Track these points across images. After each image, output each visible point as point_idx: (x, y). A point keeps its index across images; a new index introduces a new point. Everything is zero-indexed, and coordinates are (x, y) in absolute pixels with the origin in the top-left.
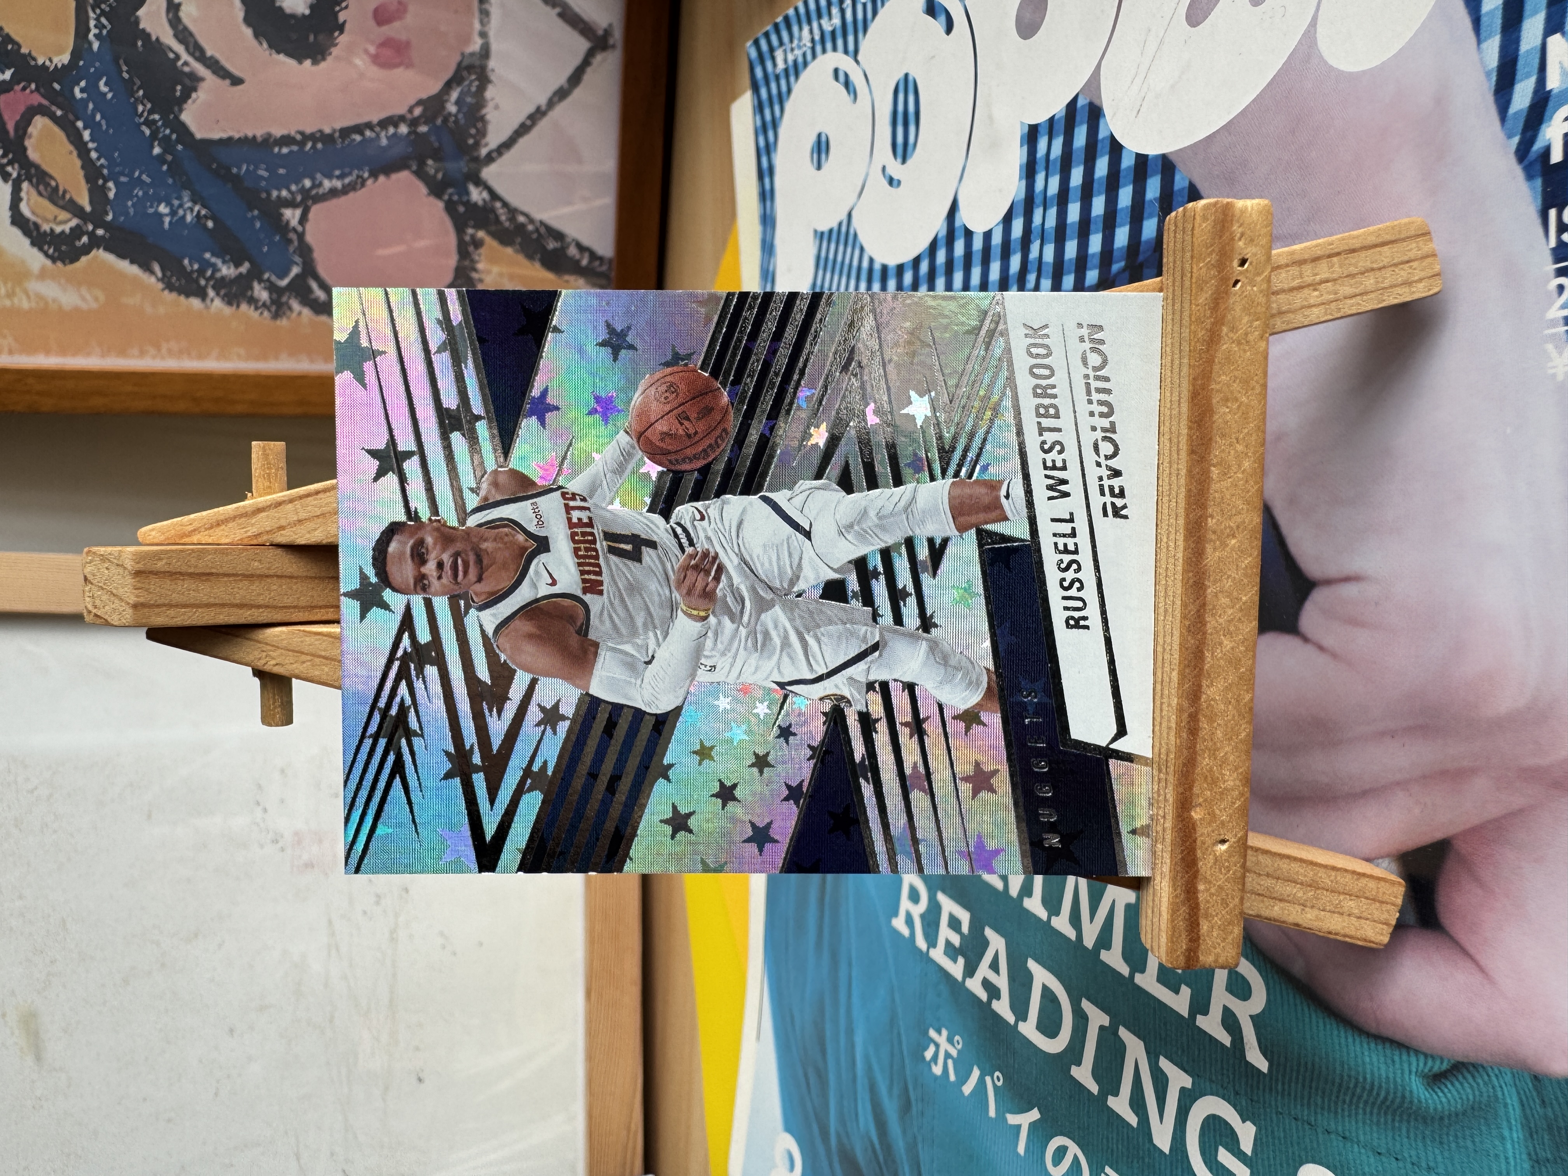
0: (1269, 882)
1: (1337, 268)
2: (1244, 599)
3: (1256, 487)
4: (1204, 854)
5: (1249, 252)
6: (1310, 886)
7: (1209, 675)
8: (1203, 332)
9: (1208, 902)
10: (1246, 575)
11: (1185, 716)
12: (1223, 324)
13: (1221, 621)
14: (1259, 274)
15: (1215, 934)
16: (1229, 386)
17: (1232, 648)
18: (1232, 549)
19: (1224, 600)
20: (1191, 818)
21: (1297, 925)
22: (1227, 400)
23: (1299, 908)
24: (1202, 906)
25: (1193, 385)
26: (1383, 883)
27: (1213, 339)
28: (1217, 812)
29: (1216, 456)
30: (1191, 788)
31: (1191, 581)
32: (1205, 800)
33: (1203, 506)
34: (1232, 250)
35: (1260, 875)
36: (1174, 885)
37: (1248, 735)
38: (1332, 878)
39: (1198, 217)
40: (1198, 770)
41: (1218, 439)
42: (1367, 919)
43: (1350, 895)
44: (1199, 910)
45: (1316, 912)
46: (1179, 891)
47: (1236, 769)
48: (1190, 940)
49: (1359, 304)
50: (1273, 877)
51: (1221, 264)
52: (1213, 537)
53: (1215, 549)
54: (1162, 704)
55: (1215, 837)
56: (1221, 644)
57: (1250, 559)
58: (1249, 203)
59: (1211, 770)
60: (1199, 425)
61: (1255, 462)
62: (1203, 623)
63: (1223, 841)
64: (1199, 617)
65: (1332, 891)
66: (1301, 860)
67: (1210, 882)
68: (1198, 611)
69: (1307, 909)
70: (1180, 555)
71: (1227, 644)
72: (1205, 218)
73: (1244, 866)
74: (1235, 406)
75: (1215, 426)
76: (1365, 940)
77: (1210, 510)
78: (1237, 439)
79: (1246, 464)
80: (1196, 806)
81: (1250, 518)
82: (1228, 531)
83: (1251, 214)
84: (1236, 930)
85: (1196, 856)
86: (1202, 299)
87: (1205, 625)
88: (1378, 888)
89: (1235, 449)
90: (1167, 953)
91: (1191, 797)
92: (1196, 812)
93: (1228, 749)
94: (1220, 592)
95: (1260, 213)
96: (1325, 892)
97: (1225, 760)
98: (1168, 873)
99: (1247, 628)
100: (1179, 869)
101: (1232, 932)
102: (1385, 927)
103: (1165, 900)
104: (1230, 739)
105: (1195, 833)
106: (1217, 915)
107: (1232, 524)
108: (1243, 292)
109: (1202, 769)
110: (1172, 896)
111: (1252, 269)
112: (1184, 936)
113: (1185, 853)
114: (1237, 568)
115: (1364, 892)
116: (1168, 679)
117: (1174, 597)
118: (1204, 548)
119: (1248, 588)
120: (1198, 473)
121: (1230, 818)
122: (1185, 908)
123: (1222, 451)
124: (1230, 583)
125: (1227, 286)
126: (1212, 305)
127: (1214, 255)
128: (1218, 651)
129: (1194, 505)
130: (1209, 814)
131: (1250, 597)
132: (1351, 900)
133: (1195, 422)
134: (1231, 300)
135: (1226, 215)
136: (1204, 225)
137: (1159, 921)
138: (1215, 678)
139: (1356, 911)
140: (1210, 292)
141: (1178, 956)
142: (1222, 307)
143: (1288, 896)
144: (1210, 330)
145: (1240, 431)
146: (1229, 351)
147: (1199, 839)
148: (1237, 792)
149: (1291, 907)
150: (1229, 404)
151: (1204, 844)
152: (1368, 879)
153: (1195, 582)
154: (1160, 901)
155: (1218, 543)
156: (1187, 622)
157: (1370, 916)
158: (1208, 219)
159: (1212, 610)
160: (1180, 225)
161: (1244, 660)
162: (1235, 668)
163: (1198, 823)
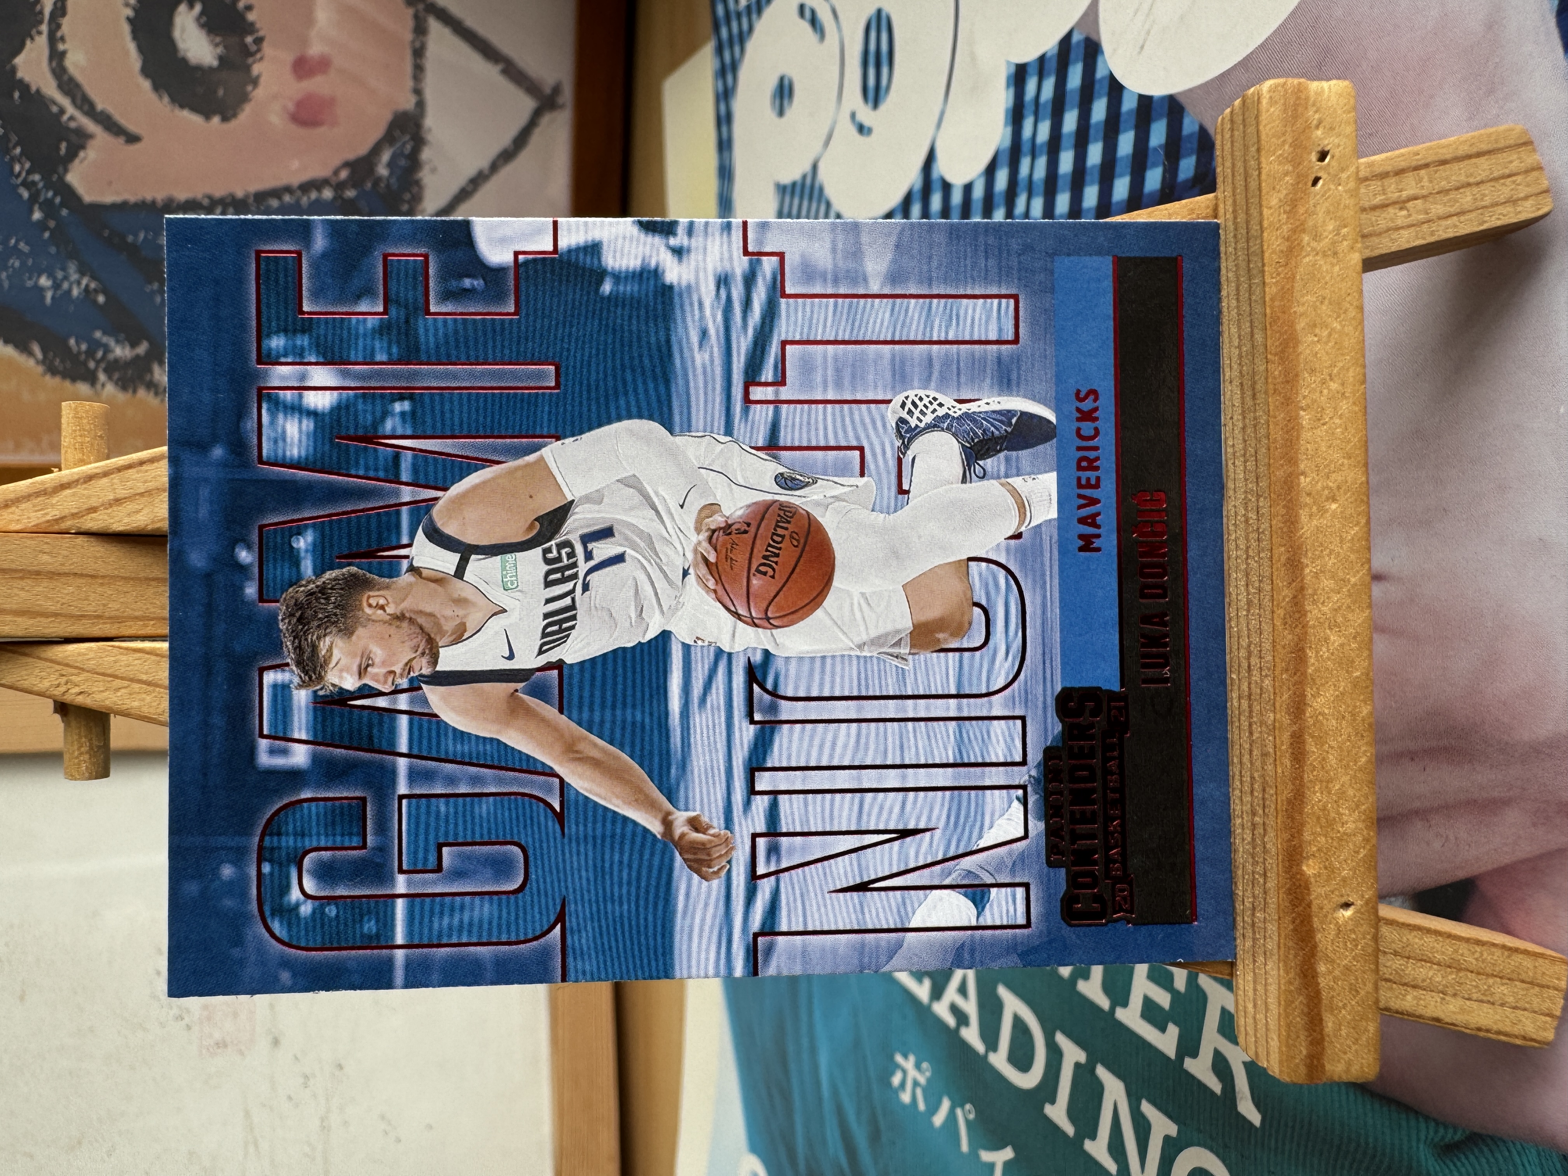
0: (1398, 963)
1: (1424, 182)
2: (1353, 580)
3: (1358, 436)
4: (1322, 923)
5: (1329, 143)
6: (1450, 967)
7: (1314, 680)
8: (1279, 241)
9: (1332, 988)
10: (1352, 550)
11: (1286, 736)
12: (1304, 231)
13: (1325, 609)
14: (1343, 170)
15: (1343, 1032)
16: (1315, 308)
17: (1342, 645)
18: (1334, 515)
19: (1327, 583)
20: (1302, 873)
21: (1438, 1020)
22: (1315, 325)
23: (1438, 997)
24: (1324, 994)
25: (1272, 308)
26: (1540, 960)
27: (1292, 250)
28: (1337, 865)
29: (1304, 397)
30: (1300, 832)
31: (1283, 559)
32: (1320, 849)
33: (1293, 461)
34: (1310, 138)
35: (1385, 952)
36: (1286, 966)
37: (1369, 761)
38: (1477, 955)
39: (1264, 102)
40: (1308, 809)
41: (1306, 375)
42: (1525, 1009)
43: (1501, 978)
44: (1321, 1000)
45: (1459, 1002)
46: (1292, 975)
47: (1357, 806)
48: (1311, 1043)
49: (1454, 227)
50: (1402, 957)
51: (1296, 160)
52: (1308, 500)
53: (1311, 516)
54: (1250, 725)
55: (1336, 899)
56: (1327, 639)
57: (1356, 529)
58: (1325, 85)
59: (1324, 809)
60: (1281, 358)
61: (1354, 403)
62: (1303, 613)
63: (1347, 905)
64: (1296, 604)
65: (1478, 973)
66: (1437, 933)
67: (1333, 961)
68: (1295, 597)
69: (1447, 998)
70: (1265, 526)
71: (1335, 639)
72: (1272, 102)
73: (1376, 938)
74: (1325, 333)
75: (1302, 358)
76: (1524, 1038)
77: (1302, 466)
78: (1330, 375)
79: (1344, 406)
80: (1308, 858)
81: (1354, 476)
82: (1326, 492)
83: (1329, 97)
84: (1372, 1028)
85: (1312, 926)
86: (1273, 200)
87: (1305, 615)
88: (1535, 967)
89: (1328, 388)
90: (1281, 1062)
91: (1301, 846)
92: (1308, 866)
93: (1345, 779)
94: (1322, 572)
95: (1340, 95)
96: (1469, 974)
97: (1342, 793)
98: (1275, 951)
99: (1359, 618)
100: (1291, 944)
101: (1366, 1030)
102: (1548, 1019)
103: (1273, 988)
104: (1347, 767)
105: (1309, 894)
106: (1344, 1007)
107: (1331, 484)
108: (1325, 192)
109: (1313, 807)
110: (1283, 981)
111: (1334, 163)
112: (1302, 1037)
113: (1298, 921)
114: (1342, 541)
115: (1519, 974)
116: (1258, 691)
117: (1260, 581)
118: (1297, 515)
119: (1358, 567)
120: (1284, 419)
121: (1355, 873)
122: (1301, 998)
123: (1314, 390)
124: (1333, 560)
125: (1306, 184)
126: (1288, 208)
127: (1287, 147)
128: (1324, 649)
129: (1281, 458)
130: (1326, 868)
131: (1361, 577)
132: (1503, 984)
133: (1276, 354)
134: (1311, 202)
135: (1298, 98)
136: (1272, 110)
137: (1266, 1017)
138: (1323, 685)
139: (1511, 999)
140: (1285, 192)
141: (1297, 1065)
142: (1301, 210)
143: (1424, 981)
144: (1288, 239)
145: (1333, 365)
146: (1314, 265)
147: (1315, 903)
148: (1360, 838)
149: (1428, 996)
150: (1317, 331)
151: (1322, 908)
152: (1521, 956)
153: (1289, 559)
154: (1266, 990)
155: (1315, 508)
156: (1281, 612)
157: (1527, 1006)
158: (1276, 102)
159: (1313, 595)
160: (1239, 119)
161: (1357, 660)
162: (1347, 672)
163: (1312, 880)
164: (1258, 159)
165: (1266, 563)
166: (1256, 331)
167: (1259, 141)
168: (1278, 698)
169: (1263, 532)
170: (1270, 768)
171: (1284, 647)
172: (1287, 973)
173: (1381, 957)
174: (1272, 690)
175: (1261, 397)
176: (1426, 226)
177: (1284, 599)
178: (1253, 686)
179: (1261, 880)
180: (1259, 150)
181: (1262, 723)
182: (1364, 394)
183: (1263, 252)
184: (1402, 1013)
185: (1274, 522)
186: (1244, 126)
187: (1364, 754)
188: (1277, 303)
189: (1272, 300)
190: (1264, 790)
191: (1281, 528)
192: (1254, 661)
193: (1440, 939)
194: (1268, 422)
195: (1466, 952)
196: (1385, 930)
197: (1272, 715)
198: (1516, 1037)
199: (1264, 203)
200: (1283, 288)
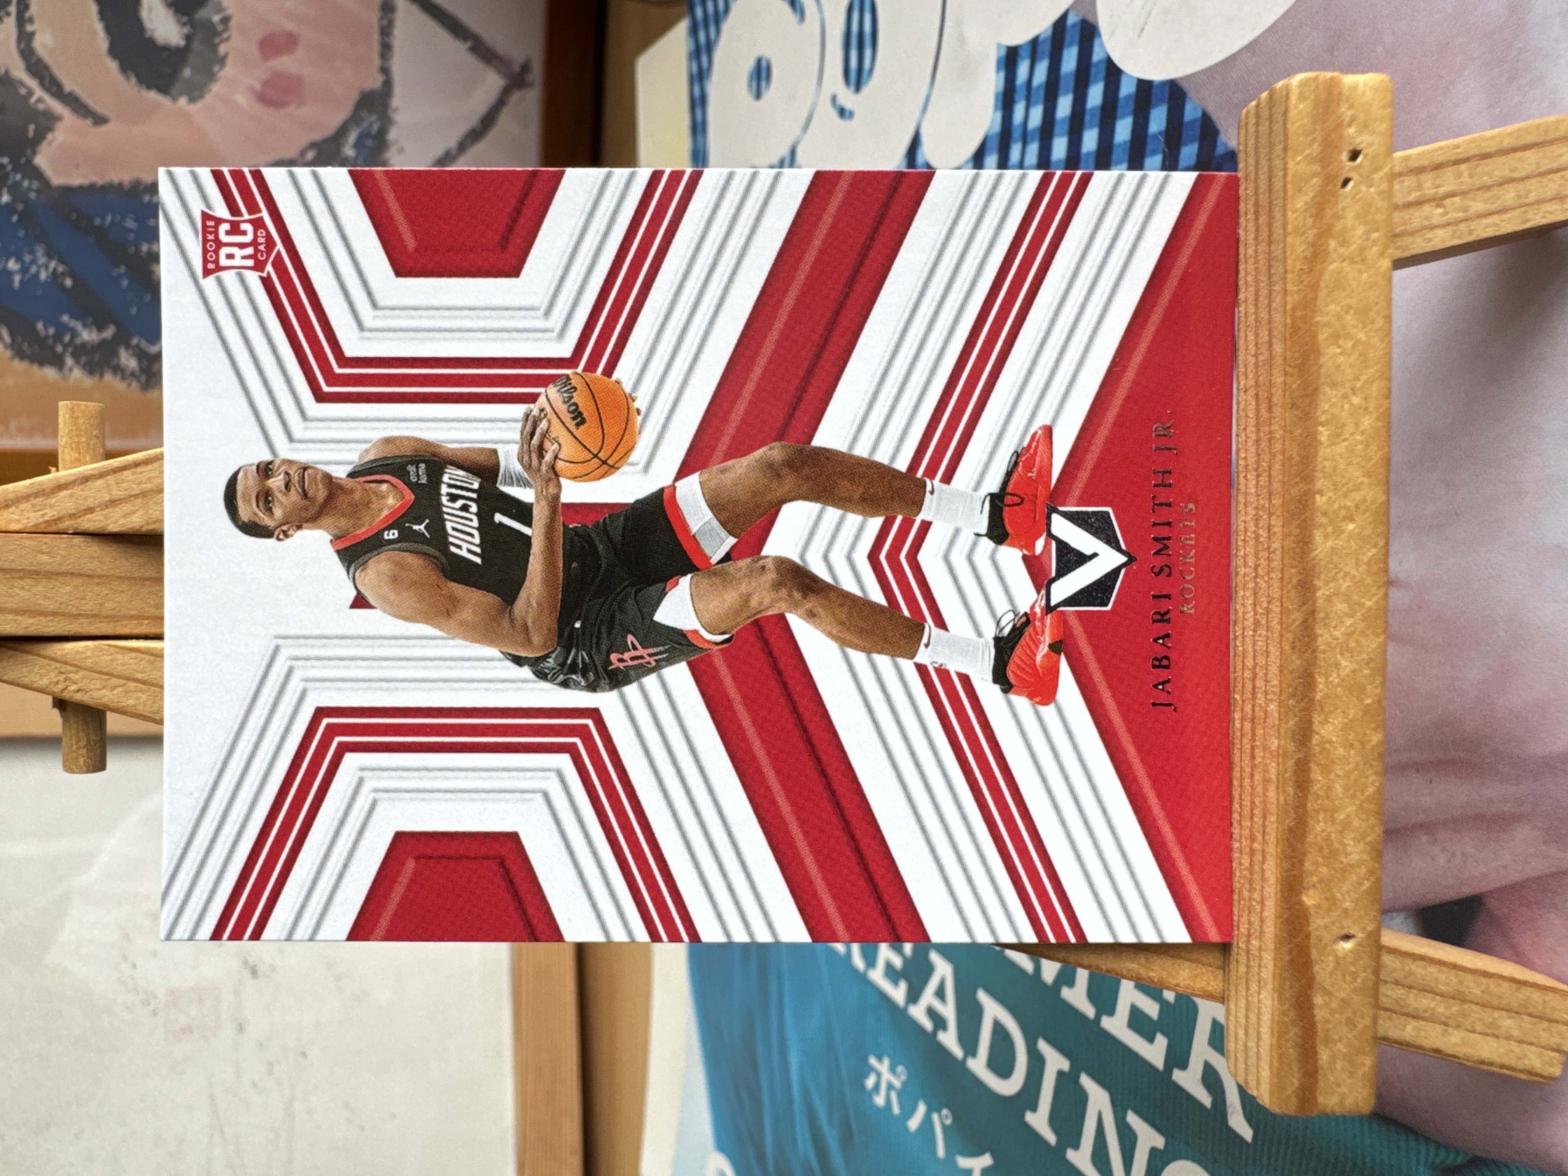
0: (1400, 992)
1: (1465, 176)
3: (1380, 453)
4: (1320, 954)
5: (1363, 141)
6: (1453, 998)
7: (1322, 707)
8: (1304, 247)
9: (1328, 1021)
10: (1368, 573)
11: (1291, 763)
12: (1331, 236)
13: (1337, 633)
14: (1376, 170)
15: (1338, 1066)
16: (1339, 318)
17: (1354, 671)
18: (1351, 536)
20: (1300, 903)
22: (1338, 337)
23: (1439, 1029)
24: (1320, 1027)
25: (1293, 317)
26: (1550, 996)
27: (1317, 256)
28: (1339, 896)
29: (1324, 412)
30: (1301, 862)
31: (1295, 581)
32: (1320, 881)
33: (1309, 479)
34: (1341, 137)
35: (1385, 982)
36: (1280, 997)
38: (1482, 987)
39: (1294, 98)
40: (1310, 838)
41: (1327, 389)
42: (1531, 1044)
43: (1507, 1011)
44: (1315, 1033)
45: (1461, 1034)
46: (1287, 1006)
47: (1363, 837)
48: (1305, 1075)
49: (1496, 225)
50: (1404, 986)
51: (1325, 161)
52: (1324, 520)
53: (1326, 537)
54: (1252, 748)
55: (1337, 931)
56: (1337, 665)
57: (1374, 551)
59: (1328, 839)
60: (1300, 370)
61: (1377, 419)
62: (1313, 637)
63: (1347, 937)
64: (1306, 628)
65: (1484, 1006)
66: (1444, 963)
67: (1330, 994)
68: (1305, 621)
69: (1450, 1030)
70: (1276, 545)
72: (1302, 97)
73: (1376, 972)
74: (1350, 344)
75: (1323, 370)
77: (1319, 485)
78: (1353, 389)
79: (1367, 422)
80: (1308, 889)
81: (1373, 495)
82: (1343, 512)
83: (1363, 94)
84: (1368, 1061)
85: (1309, 957)
86: (1300, 203)
87: (1315, 639)
88: (1545, 1002)
89: (1350, 402)
90: (1272, 1093)
91: (1301, 876)
92: (1308, 896)
93: (1351, 809)
94: (1335, 594)
95: (1375, 90)
96: (1473, 1006)
97: (1346, 824)
98: (1270, 981)
99: (1372, 643)
100: (1287, 975)
101: (1363, 1064)
102: (1555, 1054)
103: (1266, 1018)
104: (1354, 796)
105: (1308, 925)
106: (1340, 1040)
107: (1349, 504)
108: (1356, 194)
109: (1315, 837)
110: (1277, 1013)
111: (1367, 163)
112: (1295, 1069)
113: (1294, 953)
114: (1357, 564)
115: (1527, 1008)
116: (1263, 715)
117: (1269, 602)
118: (1311, 536)
119: (1374, 590)
120: (1301, 434)
121: (1356, 905)
122: (1296, 1030)
123: (1333, 405)
124: (1348, 583)
125: (1335, 186)
126: (1314, 211)
127: (1316, 146)
128: (1334, 675)
129: (1297, 477)
130: (1326, 899)
131: (1376, 602)
132: (1510, 1018)
133: (1295, 367)
134: (1340, 206)
135: (1330, 94)
136: (1301, 106)
137: (1258, 1046)
138: (1331, 712)
139: (1516, 1033)
140: (1311, 194)
141: (1288, 1097)
142: (1329, 213)
143: (1426, 1011)
144: (1313, 244)
145: (1357, 379)
146: (1340, 273)
147: (1314, 934)
148: (1363, 870)
149: (1429, 1026)
150: (1341, 343)
151: (1321, 940)
152: (1530, 989)
153: (1300, 581)
154: (1259, 1019)
155: (1330, 529)
156: (1290, 636)
157: (1534, 1040)
158: (1306, 99)
159: (1325, 618)
160: (1265, 114)
161: (1369, 688)
162: (1359, 699)
163: (1312, 911)
164: (1284, 158)
165: (1276, 585)
166: (1274, 340)
167: (1286, 139)
168: (1283, 725)
169: (1274, 552)
170: (1272, 794)
171: (1291, 672)
172: (1282, 1005)
173: (1383, 989)
174: (1276, 715)
175: (1277, 411)
176: (1462, 226)
177: (1294, 621)
178: (1257, 709)
179: (1258, 908)
180: (1285, 149)
181: (1265, 748)
182: (1389, 409)
183: (1285, 258)
184: (1401, 1044)
185: (1286, 543)
186: (1271, 122)
187: (1372, 782)
188: (1299, 313)
189: (1294, 309)
190: (1264, 817)
191: (1293, 549)
192: (1259, 683)
193: (1446, 969)
194: (1283, 438)
195: (1472, 984)
196: (1386, 959)
197: (1276, 742)
198: (1521, 1071)
199: (1289, 206)
200: (1305, 297)
